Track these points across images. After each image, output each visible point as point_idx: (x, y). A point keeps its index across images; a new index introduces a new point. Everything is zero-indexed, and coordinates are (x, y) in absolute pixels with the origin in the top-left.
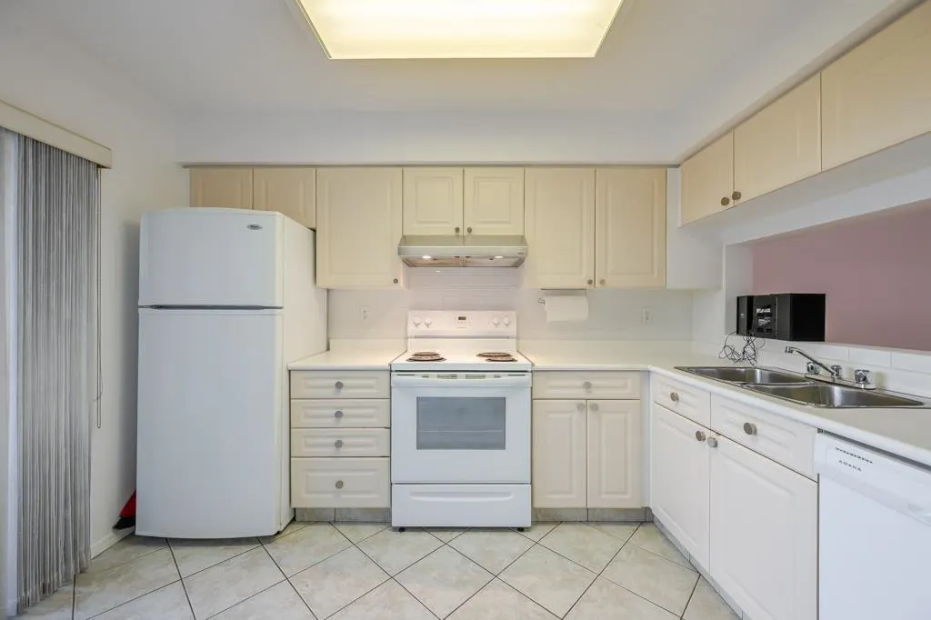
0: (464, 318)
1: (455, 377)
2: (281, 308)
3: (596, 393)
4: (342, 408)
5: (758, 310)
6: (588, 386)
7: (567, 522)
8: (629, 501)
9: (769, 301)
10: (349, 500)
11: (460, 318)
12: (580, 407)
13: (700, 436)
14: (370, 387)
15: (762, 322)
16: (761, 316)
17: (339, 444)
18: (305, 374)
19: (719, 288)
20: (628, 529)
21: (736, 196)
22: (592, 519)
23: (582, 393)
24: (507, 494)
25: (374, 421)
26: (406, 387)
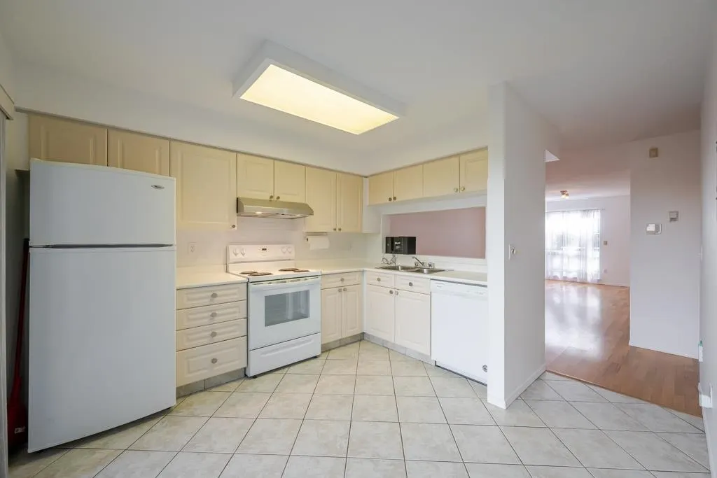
0: (265, 249)
1: (285, 282)
2: (171, 245)
3: (346, 283)
4: (215, 310)
5: (396, 243)
6: (342, 280)
7: (334, 349)
8: (357, 331)
9: (399, 239)
10: (219, 370)
11: (263, 249)
12: (340, 291)
13: (391, 292)
14: (235, 294)
15: (397, 247)
16: (397, 245)
17: (214, 334)
18: (185, 291)
19: (379, 233)
20: (356, 345)
21: (395, 198)
22: (343, 344)
23: (340, 284)
24: (310, 340)
25: (237, 315)
26: (257, 291)
